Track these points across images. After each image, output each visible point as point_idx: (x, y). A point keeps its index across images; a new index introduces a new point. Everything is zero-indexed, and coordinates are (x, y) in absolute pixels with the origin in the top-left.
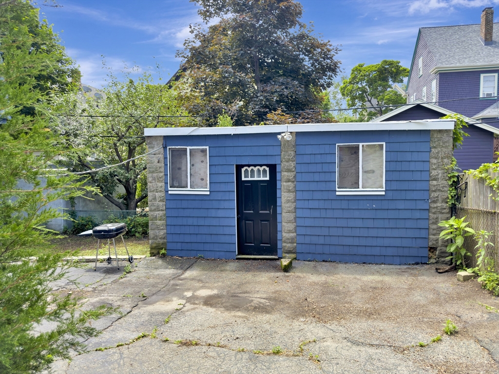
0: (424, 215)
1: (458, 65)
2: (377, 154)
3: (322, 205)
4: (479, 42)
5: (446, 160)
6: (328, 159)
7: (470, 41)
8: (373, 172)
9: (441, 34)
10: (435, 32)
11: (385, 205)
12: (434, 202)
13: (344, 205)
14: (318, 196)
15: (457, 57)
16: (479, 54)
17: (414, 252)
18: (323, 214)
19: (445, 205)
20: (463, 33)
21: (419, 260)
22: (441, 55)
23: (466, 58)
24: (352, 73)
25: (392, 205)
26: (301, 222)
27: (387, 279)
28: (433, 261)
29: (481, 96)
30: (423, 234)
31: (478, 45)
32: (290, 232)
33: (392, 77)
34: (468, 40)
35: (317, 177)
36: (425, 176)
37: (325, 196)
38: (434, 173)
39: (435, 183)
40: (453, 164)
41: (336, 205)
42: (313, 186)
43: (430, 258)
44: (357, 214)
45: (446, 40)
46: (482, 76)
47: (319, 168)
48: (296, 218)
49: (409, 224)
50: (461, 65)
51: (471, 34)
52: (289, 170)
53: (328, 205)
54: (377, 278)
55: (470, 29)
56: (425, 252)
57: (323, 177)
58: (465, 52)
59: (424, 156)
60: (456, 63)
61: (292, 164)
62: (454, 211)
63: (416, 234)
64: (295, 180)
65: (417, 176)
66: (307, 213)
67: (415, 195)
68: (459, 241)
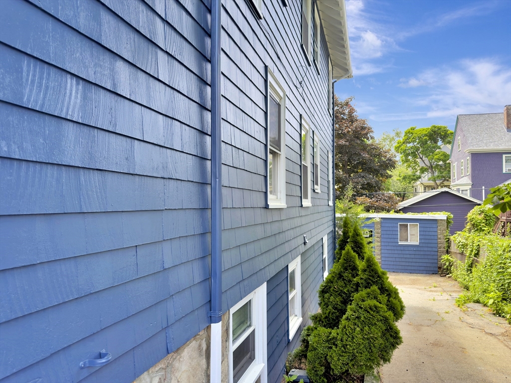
0: (436, 253)
1: (485, 148)
2: (416, 228)
3: (392, 248)
4: (503, 129)
5: (444, 231)
6: (395, 229)
7: (496, 128)
8: (414, 235)
9: (474, 121)
10: (469, 119)
11: (419, 249)
12: (439, 248)
13: (402, 248)
14: (390, 244)
15: (485, 142)
16: (502, 139)
17: (432, 269)
18: (393, 252)
19: (444, 250)
20: (491, 120)
21: (434, 272)
22: (472, 139)
23: (491, 142)
24: (405, 136)
25: (422, 249)
26: (383, 255)
27: (419, 278)
28: (440, 273)
29: (504, 172)
30: (436, 261)
31: (502, 131)
32: (379, 259)
33: (441, 138)
34: (495, 127)
35: (390, 236)
36: (436, 238)
37: (394, 244)
38: (439, 236)
39: (440, 240)
40: (447, 233)
41: (399, 248)
42: (389, 240)
43: (439, 272)
44: (407, 252)
45: (478, 126)
46: (504, 156)
47: (391, 233)
48: (381, 253)
49: (429, 257)
50: (487, 148)
51: (497, 121)
52: (378, 233)
53: (395, 248)
54: (415, 277)
55: (497, 117)
56: (437, 269)
57: (393, 236)
58: (491, 137)
59: (435, 230)
60: (484, 146)
61: (380, 231)
62: (448, 252)
63: (433, 261)
64: (381, 237)
65: (432, 237)
66: (386, 251)
67: (432, 245)
68: (447, 264)
